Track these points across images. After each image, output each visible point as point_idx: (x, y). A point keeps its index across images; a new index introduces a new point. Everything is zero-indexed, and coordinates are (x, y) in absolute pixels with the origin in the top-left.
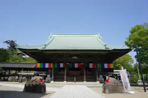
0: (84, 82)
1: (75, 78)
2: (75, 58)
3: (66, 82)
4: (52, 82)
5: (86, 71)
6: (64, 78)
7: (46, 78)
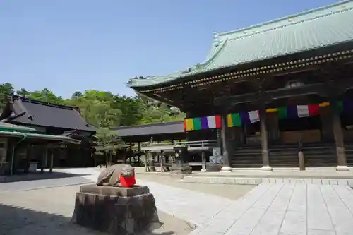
0: (339, 167)
1: (300, 154)
2: (293, 85)
3: (268, 167)
4: (226, 169)
5: (343, 126)
6: (260, 155)
7: (211, 158)
